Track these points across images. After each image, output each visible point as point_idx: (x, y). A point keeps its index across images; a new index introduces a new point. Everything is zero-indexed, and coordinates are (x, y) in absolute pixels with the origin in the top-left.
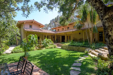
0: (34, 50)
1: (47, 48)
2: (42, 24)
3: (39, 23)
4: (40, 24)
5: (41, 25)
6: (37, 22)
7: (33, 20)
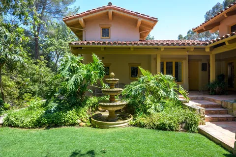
0: (73, 125)
1: (141, 125)
2: (142, 16)
3: (129, 13)
4: (136, 15)
5: (140, 20)
6: (123, 11)
7: (110, 4)
